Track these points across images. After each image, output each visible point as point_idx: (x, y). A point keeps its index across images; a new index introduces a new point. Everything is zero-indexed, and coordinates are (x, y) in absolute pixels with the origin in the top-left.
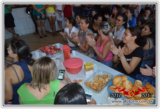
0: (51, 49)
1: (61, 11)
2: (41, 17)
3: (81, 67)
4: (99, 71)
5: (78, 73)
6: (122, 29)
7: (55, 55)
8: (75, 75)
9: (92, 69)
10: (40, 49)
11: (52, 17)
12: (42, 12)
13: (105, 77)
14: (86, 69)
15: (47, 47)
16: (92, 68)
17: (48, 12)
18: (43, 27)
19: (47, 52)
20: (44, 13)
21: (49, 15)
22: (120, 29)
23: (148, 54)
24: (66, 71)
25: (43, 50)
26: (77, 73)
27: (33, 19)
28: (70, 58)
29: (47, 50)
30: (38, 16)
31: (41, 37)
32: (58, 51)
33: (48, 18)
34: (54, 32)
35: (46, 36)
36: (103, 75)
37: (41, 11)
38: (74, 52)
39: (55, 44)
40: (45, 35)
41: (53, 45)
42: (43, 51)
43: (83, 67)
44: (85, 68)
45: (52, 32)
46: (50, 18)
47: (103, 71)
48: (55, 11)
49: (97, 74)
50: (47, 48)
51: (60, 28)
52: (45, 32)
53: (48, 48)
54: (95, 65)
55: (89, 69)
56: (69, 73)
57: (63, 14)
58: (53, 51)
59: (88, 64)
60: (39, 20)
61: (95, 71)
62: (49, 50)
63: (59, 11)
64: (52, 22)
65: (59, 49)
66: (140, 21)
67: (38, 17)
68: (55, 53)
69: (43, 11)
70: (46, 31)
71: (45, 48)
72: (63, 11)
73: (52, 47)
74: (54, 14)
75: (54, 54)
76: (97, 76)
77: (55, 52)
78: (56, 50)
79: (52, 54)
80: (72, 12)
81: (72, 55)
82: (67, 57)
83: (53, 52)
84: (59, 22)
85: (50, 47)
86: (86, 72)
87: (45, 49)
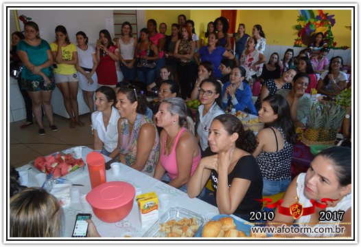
0: (60, 161)
1: (90, 70)
2: (41, 84)
3: (131, 203)
4: (172, 210)
5: (125, 220)
6: (214, 109)
7: (68, 176)
8: (117, 223)
9: (155, 207)
10: (33, 164)
11: (68, 83)
12: (43, 72)
13: (186, 224)
14: (142, 207)
15: (50, 159)
16: (157, 206)
17: (61, 73)
18: (47, 107)
19: (49, 169)
20: (48, 75)
21: (63, 80)
22: (211, 110)
23: (277, 161)
24: (94, 218)
25: (40, 164)
26: (122, 219)
27: (23, 88)
28: (105, 181)
29: (49, 165)
30: (34, 83)
31: (42, 131)
32: (76, 165)
33: (60, 86)
34: (75, 117)
35: (54, 127)
36: (182, 218)
37: (41, 70)
38: (115, 166)
39: (72, 149)
40: (52, 124)
41: (67, 152)
42: (40, 169)
43: (135, 203)
44: (139, 205)
45: (69, 117)
46: (65, 87)
47: (183, 209)
48: (77, 70)
49: (168, 218)
50: (50, 161)
51: (89, 107)
52: (51, 118)
53: (53, 159)
54: (163, 196)
55: (149, 209)
56: (101, 221)
57: (94, 77)
58: (63, 166)
59: (147, 197)
60: (36, 90)
61: (165, 210)
62: (54, 165)
63: (86, 69)
64: (70, 94)
65: (81, 161)
66: (269, 89)
67: (35, 85)
68: (69, 170)
69: (47, 70)
70: (55, 115)
71: (45, 161)
72: (96, 71)
73: (63, 158)
74: (75, 76)
75: (67, 173)
76: (168, 223)
77: (70, 168)
78: (72, 165)
79: (62, 175)
80: (117, 72)
81: (112, 173)
82: (97, 181)
83: (63, 170)
84: (85, 94)
85: (57, 157)
86: (143, 215)
87: (45, 163)
